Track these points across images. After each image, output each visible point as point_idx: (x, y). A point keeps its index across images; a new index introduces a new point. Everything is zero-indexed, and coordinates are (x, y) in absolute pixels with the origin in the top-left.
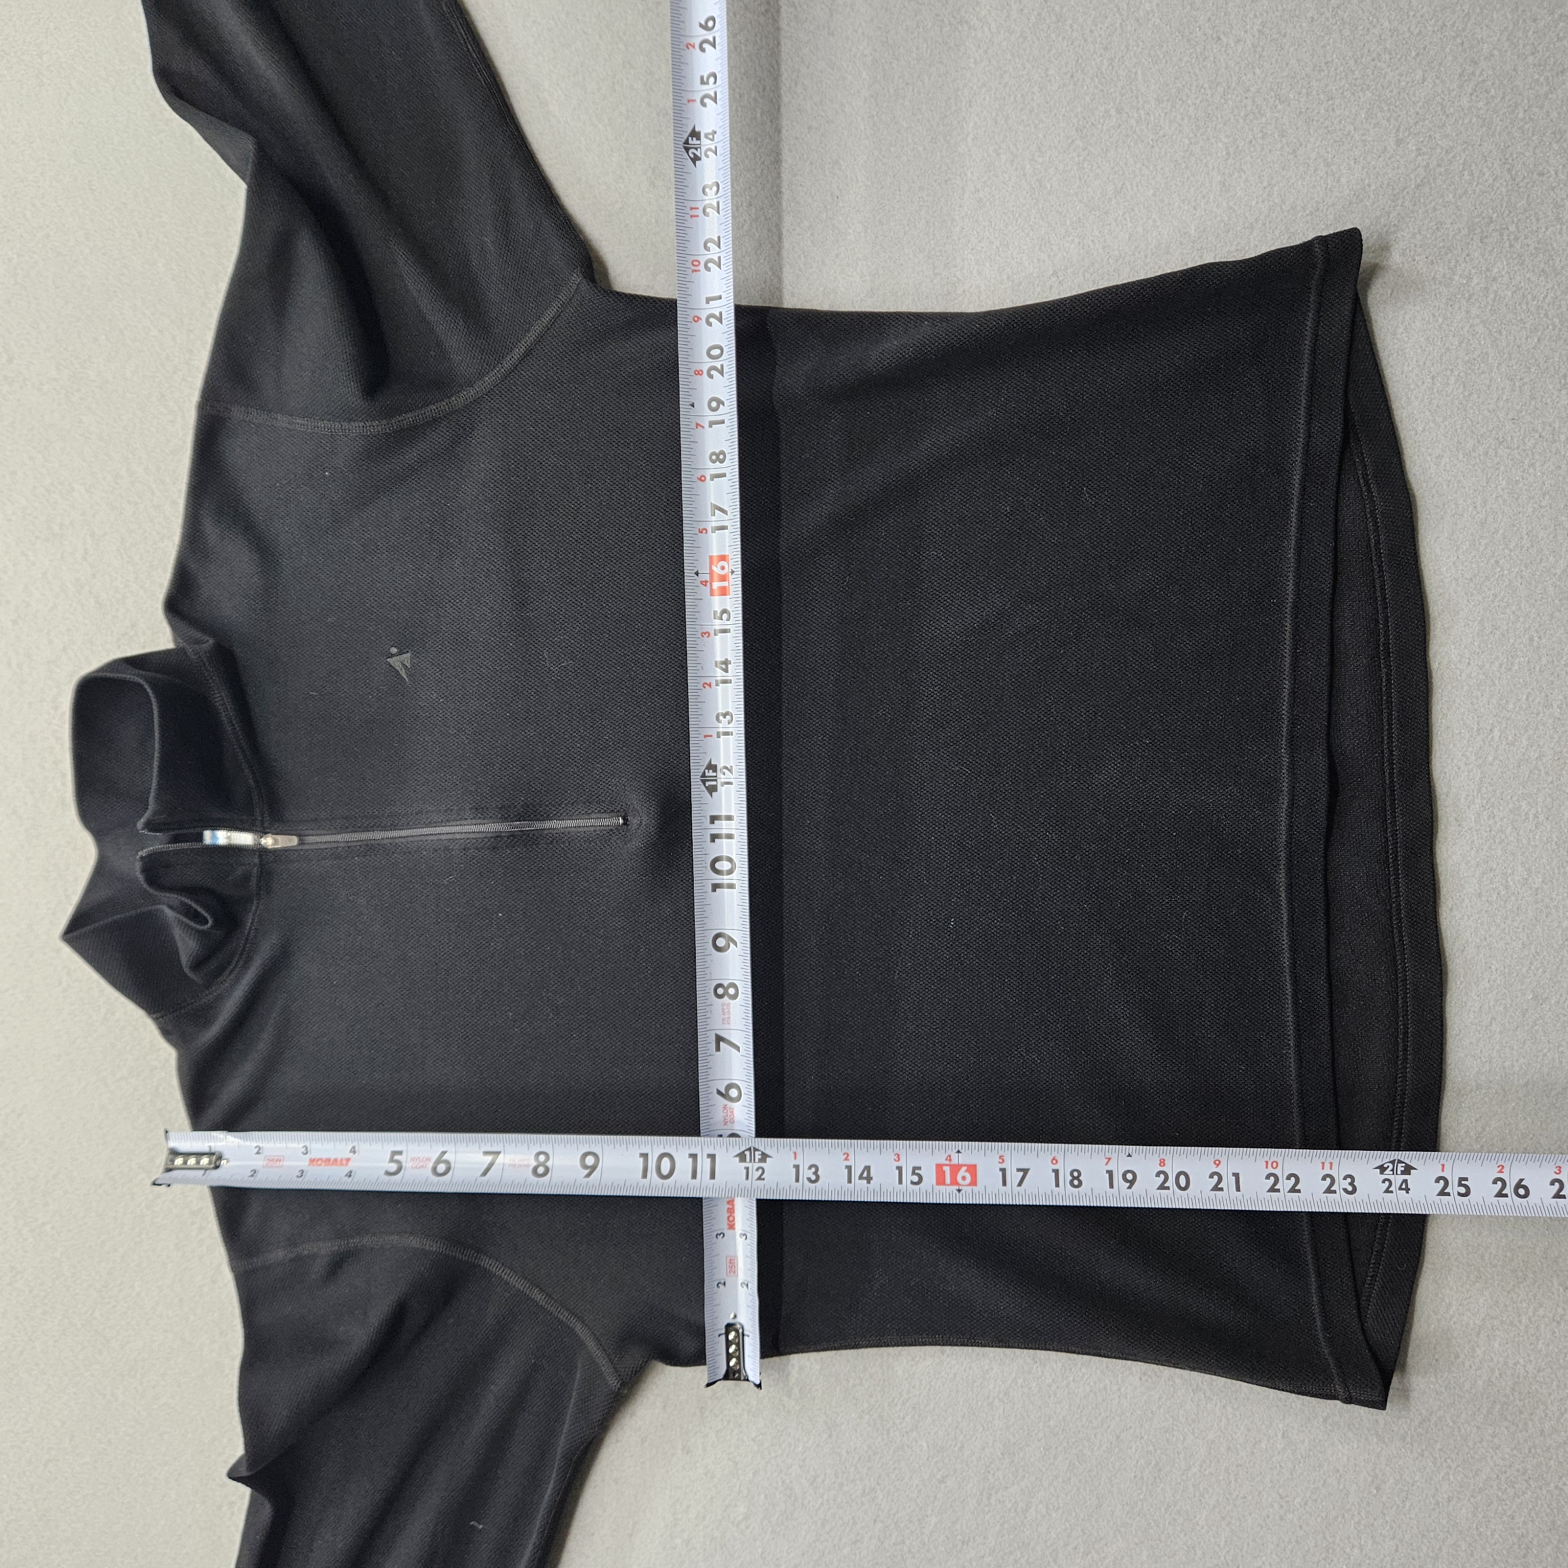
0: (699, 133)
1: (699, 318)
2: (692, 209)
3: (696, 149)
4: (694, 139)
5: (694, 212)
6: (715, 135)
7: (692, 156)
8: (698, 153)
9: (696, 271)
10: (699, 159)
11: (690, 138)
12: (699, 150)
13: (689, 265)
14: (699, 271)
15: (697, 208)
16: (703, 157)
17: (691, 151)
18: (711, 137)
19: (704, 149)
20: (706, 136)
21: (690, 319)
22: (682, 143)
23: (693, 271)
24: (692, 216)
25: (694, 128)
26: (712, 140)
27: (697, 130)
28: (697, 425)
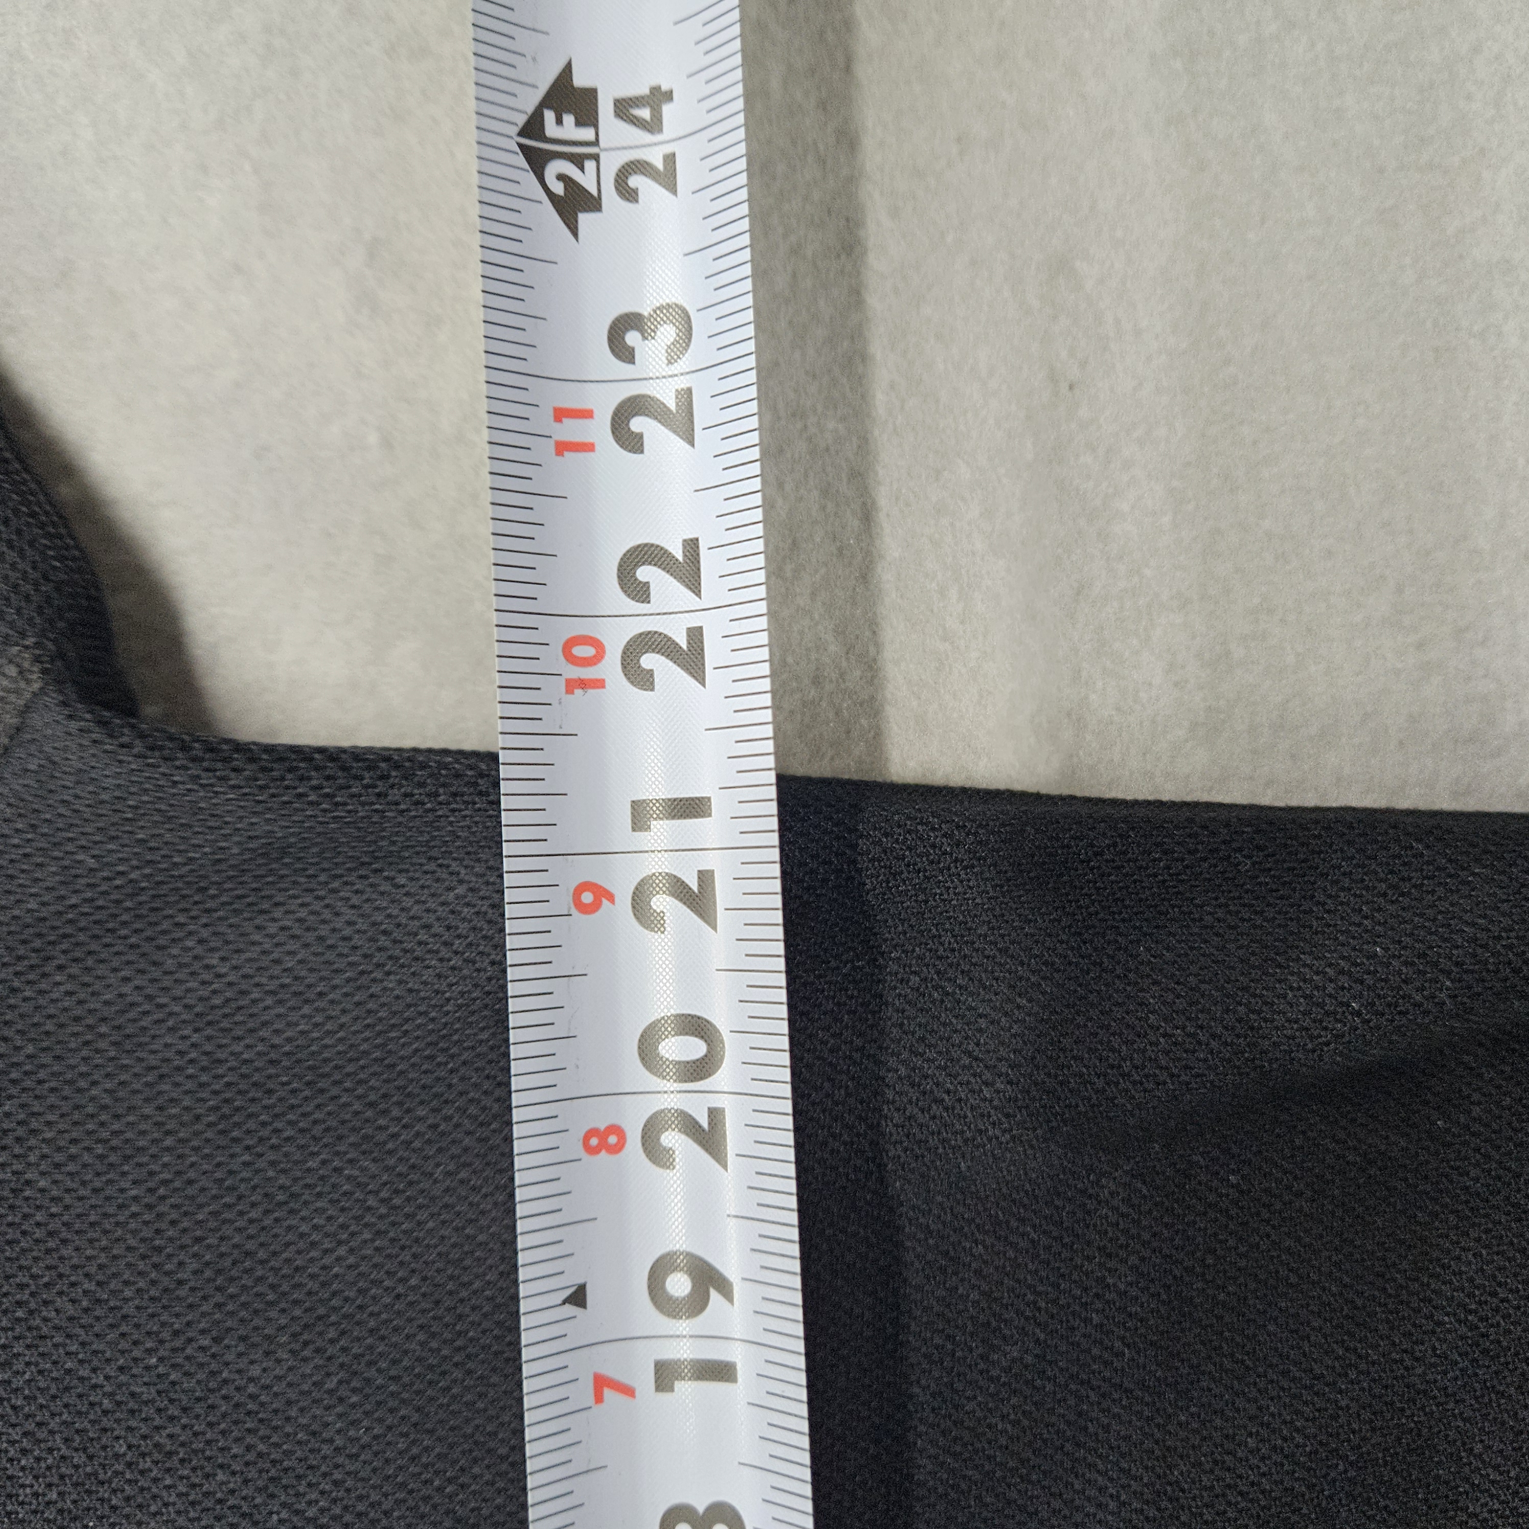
0: (591, 95)
1: (602, 894)
2: (560, 414)
3: (578, 161)
4: (569, 119)
5: (571, 430)
6: (667, 110)
7: (558, 188)
8: (586, 180)
9: (584, 684)
10: (593, 204)
11: (549, 116)
12: (590, 165)
13: (553, 659)
14: (599, 684)
15: (587, 414)
16: (610, 195)
17: (554, 168)
18: (644, 113)
19: (611, 164)
20: (623, 108)
21: (562, 900)
22: (516, 130)
23: (573, 685)
24: (562, 448)
25: (568, 68)
26: (653, 126)
27: (579, 81)
28: (601, 1383)
